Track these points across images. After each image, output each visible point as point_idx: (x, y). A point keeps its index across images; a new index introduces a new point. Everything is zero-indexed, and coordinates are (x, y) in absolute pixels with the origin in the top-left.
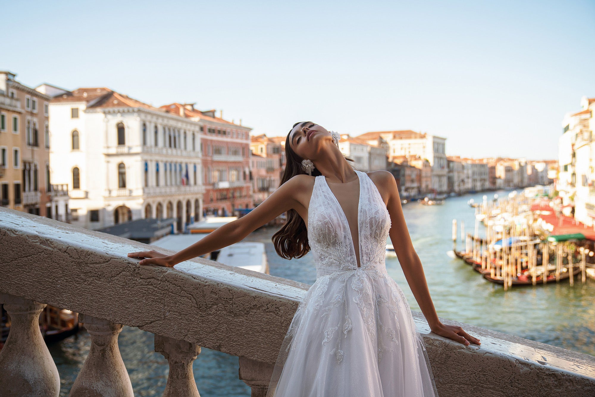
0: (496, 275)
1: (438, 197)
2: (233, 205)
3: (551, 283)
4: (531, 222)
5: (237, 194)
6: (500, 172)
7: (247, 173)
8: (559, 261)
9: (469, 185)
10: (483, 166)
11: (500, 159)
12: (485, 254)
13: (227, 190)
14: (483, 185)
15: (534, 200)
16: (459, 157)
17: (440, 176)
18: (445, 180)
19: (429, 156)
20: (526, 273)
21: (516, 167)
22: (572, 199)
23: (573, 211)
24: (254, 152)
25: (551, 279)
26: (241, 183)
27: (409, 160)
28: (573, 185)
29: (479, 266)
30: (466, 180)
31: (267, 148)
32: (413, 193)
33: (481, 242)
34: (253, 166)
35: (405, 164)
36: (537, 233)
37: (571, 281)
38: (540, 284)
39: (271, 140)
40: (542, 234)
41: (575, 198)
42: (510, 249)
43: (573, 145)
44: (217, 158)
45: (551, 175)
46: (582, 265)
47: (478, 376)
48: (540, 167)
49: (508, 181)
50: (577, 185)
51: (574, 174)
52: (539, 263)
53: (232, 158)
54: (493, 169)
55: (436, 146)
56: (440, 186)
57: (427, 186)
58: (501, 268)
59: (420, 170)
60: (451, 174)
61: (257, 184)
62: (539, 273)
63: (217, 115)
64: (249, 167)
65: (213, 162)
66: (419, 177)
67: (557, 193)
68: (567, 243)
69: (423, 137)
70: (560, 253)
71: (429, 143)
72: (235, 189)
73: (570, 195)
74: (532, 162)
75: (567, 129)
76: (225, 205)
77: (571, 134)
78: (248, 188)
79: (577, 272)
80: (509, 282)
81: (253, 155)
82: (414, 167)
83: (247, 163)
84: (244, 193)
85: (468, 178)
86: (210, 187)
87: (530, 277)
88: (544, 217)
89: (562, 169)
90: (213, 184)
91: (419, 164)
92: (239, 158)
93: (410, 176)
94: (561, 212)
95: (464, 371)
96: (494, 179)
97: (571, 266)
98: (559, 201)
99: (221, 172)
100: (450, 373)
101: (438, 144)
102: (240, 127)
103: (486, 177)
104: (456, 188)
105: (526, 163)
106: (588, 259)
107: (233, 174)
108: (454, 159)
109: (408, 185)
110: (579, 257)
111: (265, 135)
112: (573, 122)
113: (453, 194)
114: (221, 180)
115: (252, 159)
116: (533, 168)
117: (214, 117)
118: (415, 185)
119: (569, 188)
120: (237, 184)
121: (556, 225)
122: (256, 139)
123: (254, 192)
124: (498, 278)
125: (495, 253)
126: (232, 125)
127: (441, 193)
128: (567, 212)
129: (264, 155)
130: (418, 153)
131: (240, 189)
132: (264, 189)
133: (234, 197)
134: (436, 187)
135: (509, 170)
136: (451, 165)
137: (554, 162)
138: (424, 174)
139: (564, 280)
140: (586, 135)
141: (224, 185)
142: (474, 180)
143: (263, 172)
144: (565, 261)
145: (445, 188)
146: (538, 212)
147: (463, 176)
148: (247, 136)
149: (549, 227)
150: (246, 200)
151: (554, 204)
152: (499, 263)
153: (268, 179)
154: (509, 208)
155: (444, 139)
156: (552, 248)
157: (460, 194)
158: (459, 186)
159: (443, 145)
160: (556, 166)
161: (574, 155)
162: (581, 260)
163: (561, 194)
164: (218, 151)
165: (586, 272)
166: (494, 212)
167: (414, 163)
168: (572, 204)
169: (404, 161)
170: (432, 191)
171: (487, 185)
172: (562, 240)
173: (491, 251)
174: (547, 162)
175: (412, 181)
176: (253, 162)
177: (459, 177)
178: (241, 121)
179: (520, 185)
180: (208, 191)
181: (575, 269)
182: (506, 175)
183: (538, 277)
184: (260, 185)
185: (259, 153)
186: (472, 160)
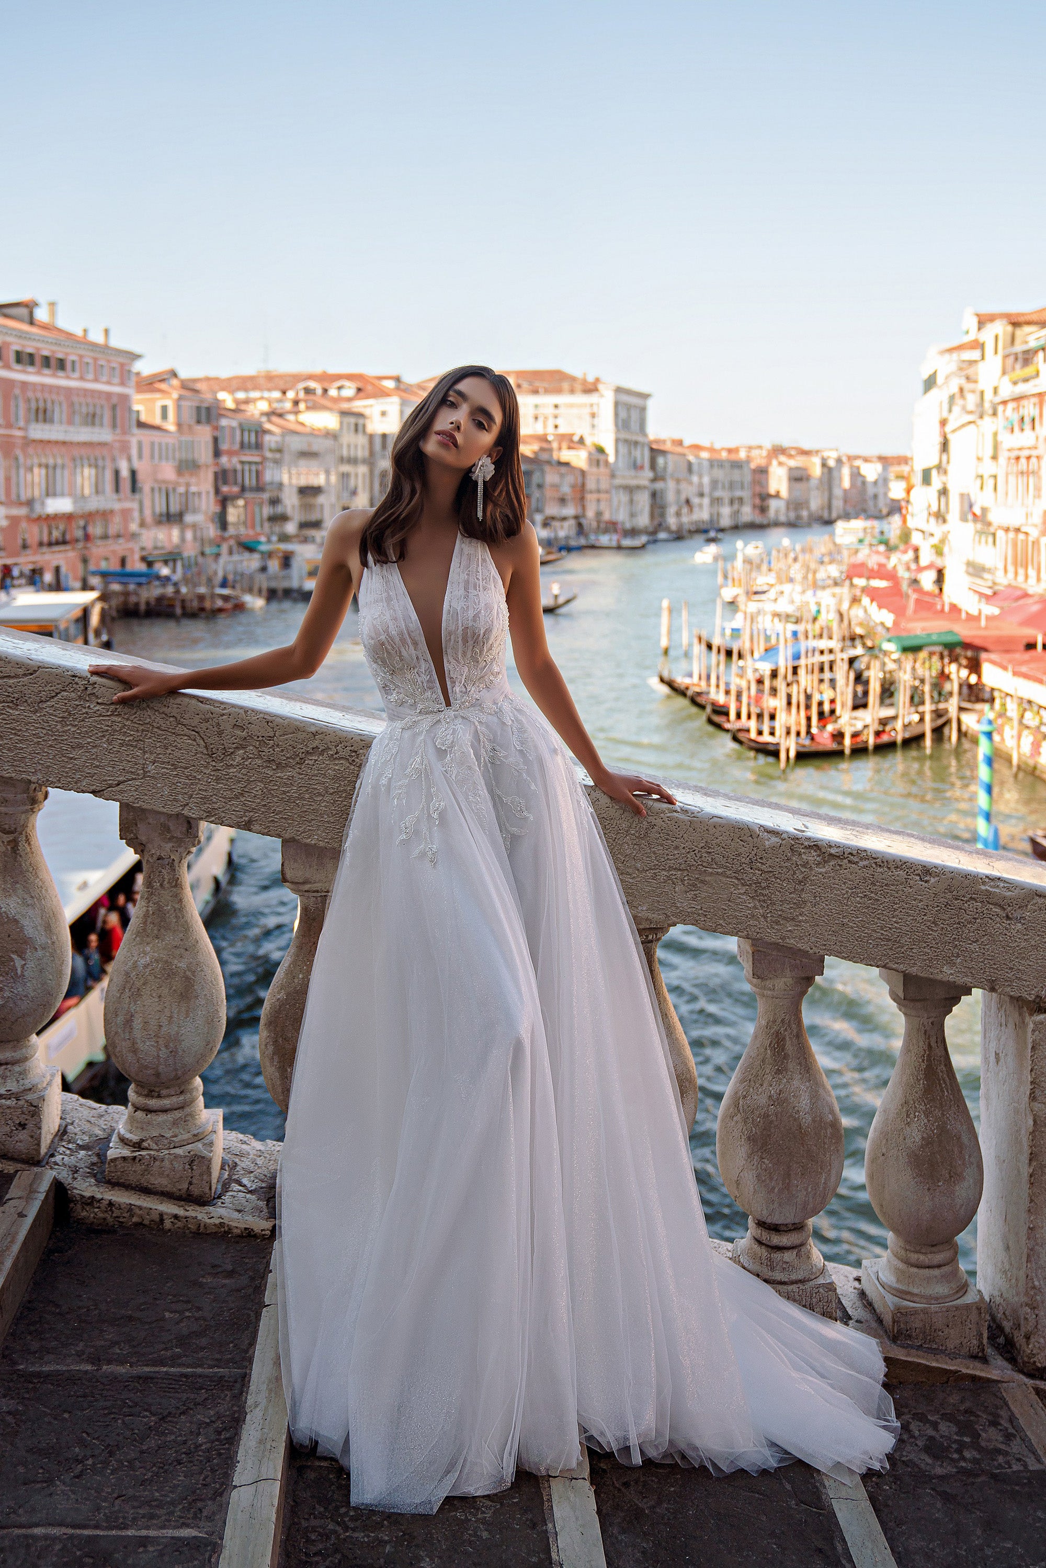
0: (760, 733)
1: (627, 542)
2: (85, 561)
3: (886, 748)
4: (845, 606)
5: (96, 530)
6: (778, 481)
7: (125, 473)
8: (902, 697)
9: (703, 514)
10: (737, 465)
11: (778, 451)
12: (736, 682)
13: (69, 517)
14: (736, 513)
15: (857, 551)
16: (680, 443)
17: (631, 490)
18: (643, 500)
19: (606, 437)
20: (830, 728)
21: (817, 471)
22: (939, 552)
23: (940, 578)
24: (143, 418)
25: (885, 738)
26: (108, 501)
27: (555, 445)
28: (940, 517)
29: (722, 711)
30: (695, 501)
31: (179, 408)
32: (564, 531)
33: (729, 653)
34: (140, 456)
35: (544, 456)
36: (859, 631)
37: (928, 742)
38: (860, 751)
39: (188, 387)
40: (871, 633)
41: (946, 550)
42: (795, 670)
43: (943, 423)
44: (38, 432)
45: (896, 491)
46: (952, 706)
47: (699, 855)
48: (871, 472)
49: (796, 504)
50: (949, 517)
51: (944, 492)
52: (860, 704)
53: (84, 434)
54: (762, 472)
55: (623, 414)
56: (632, 515)
57: (599, 514)
58: (772, 717)
59: (583, 473)
60: (659, 485)
61: (152, 504)
62: (859, 726)
63: (41, 314)
64: (129, 459)
65: (28, 443)
66: (581, 492)
67: (906, 536)
68: (923, 655)
69: (591, 388)
70: (905, 678)
71: (605, 402)
72: (89, 517)
73: (935, 540)
74: (850, 458)
75: (930, 383)
76: (63, 558)
77: (939, 395)
78: (126, 513)
79: (940, 722)
80: (790, 746)
81: (141, 425)
82: (567, 464)
83: (125, 448)
84: (114, 527)
85: (701, 495)
86: (22, 511)
87: (838, 736)
88: (874, 594)
89: (917, 479)
90: (30, 503)
91: (579, 458)
92: (104, 434)
93: (556, 487)
94: (915, 581)
95: (677, 848)
96: (763, 499)
97: (928, 707)
98: (910, 554)
99: (51, 469)
100: (655, 853)
101: (629, 407)
102: (105, 349)
103: (746, 494)
104: (672, 521)
105: (839, 461)
106: (965, 690)
107: (86, 477)
108: (668, 447)
109: (552, 510)
110: (947, 687)
111: (174, 374)
112: (945, 366)
113: (662, 535)
114: (50, 492)
115: (137, 437)
116: (856, 474)
117: (32, 322)
118: (570, 510)
119: (933, 526)
120: (94, 504)
121: (899, 612)
122: (150, 384)
123: (142, 524)
124: (766, 738)
125: (760, 682)
126: (83, 342)
127: (633, 532)
128: (927, 580)
129: (171, 427)
130: (579, 429)
131: (105, 515)
132: (170, 518)
133: (87, 537)
134: (622, 516)
135: (798, 477)
136: (661, 461)
137: (904, 460)
138: (591, 484)
139: (913, 741)
140: (971, 400)
141: (60, 505)
142: (716, 501)
143: (168, 472)
144: (916, 699)
145: (644, 520)
146: (860, 582)
147: (689, 491)
148: (124, 374)
149: (887, 618)
150: (120, 547)
151: (898, 561)
152: (771, 703)
153: (182, 490)
154: (796, 571)
155: (646, 396)
156: (891, 666)
157: (679, 537)
158: (678, 514)
159: (643, 409)
160: (905, 469)
161: (945, 446)
162: (951, 694)
163: (916, 539)
164: (42, 415)
165: (959, 722)
166: (762, 580)
167: (566, 455)
168: (939, 563)
169: (542, 449)
170: (611, 527)
171: (748, 513)
172: (912, 649)
173: (751, 676)
174: (885, 460)
175: (562, 501)
176: (140, 444)
177: (678, 492)
178: (107, 332)
179: (826, 515)
180: (14, 521)
181: (938, 714)
182: (790, 489)
183: (855, 735)
184: (160, 507)
185: (157, 420)
186: (711, 450)
